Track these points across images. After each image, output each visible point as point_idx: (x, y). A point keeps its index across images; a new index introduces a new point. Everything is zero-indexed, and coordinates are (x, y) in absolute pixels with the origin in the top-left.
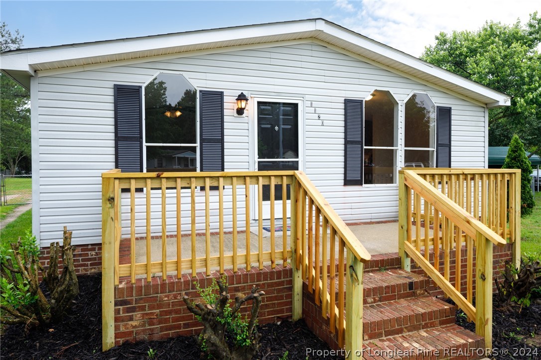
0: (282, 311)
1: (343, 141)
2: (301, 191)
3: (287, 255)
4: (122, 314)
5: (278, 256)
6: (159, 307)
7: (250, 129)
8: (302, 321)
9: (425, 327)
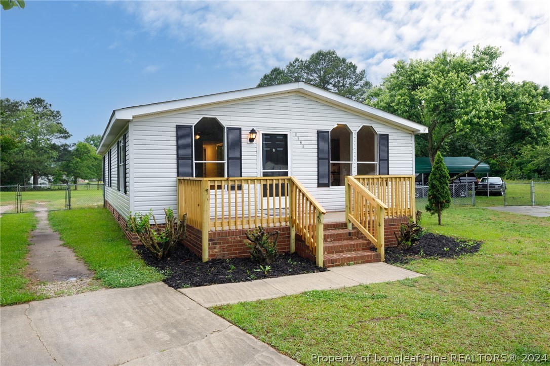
0: (285, 248)
1: (316, 158)
2: (295, 187)
3: (287, 219)
4: (211, 246)
5: (283, 220)
6: (227, 243)
7: (258, 151)
8: (295, 253)
9: (355, 250)
